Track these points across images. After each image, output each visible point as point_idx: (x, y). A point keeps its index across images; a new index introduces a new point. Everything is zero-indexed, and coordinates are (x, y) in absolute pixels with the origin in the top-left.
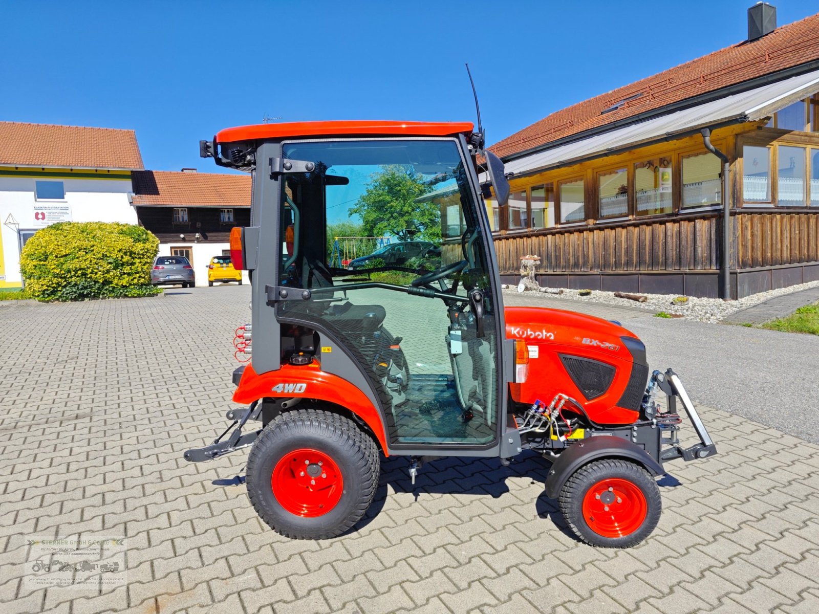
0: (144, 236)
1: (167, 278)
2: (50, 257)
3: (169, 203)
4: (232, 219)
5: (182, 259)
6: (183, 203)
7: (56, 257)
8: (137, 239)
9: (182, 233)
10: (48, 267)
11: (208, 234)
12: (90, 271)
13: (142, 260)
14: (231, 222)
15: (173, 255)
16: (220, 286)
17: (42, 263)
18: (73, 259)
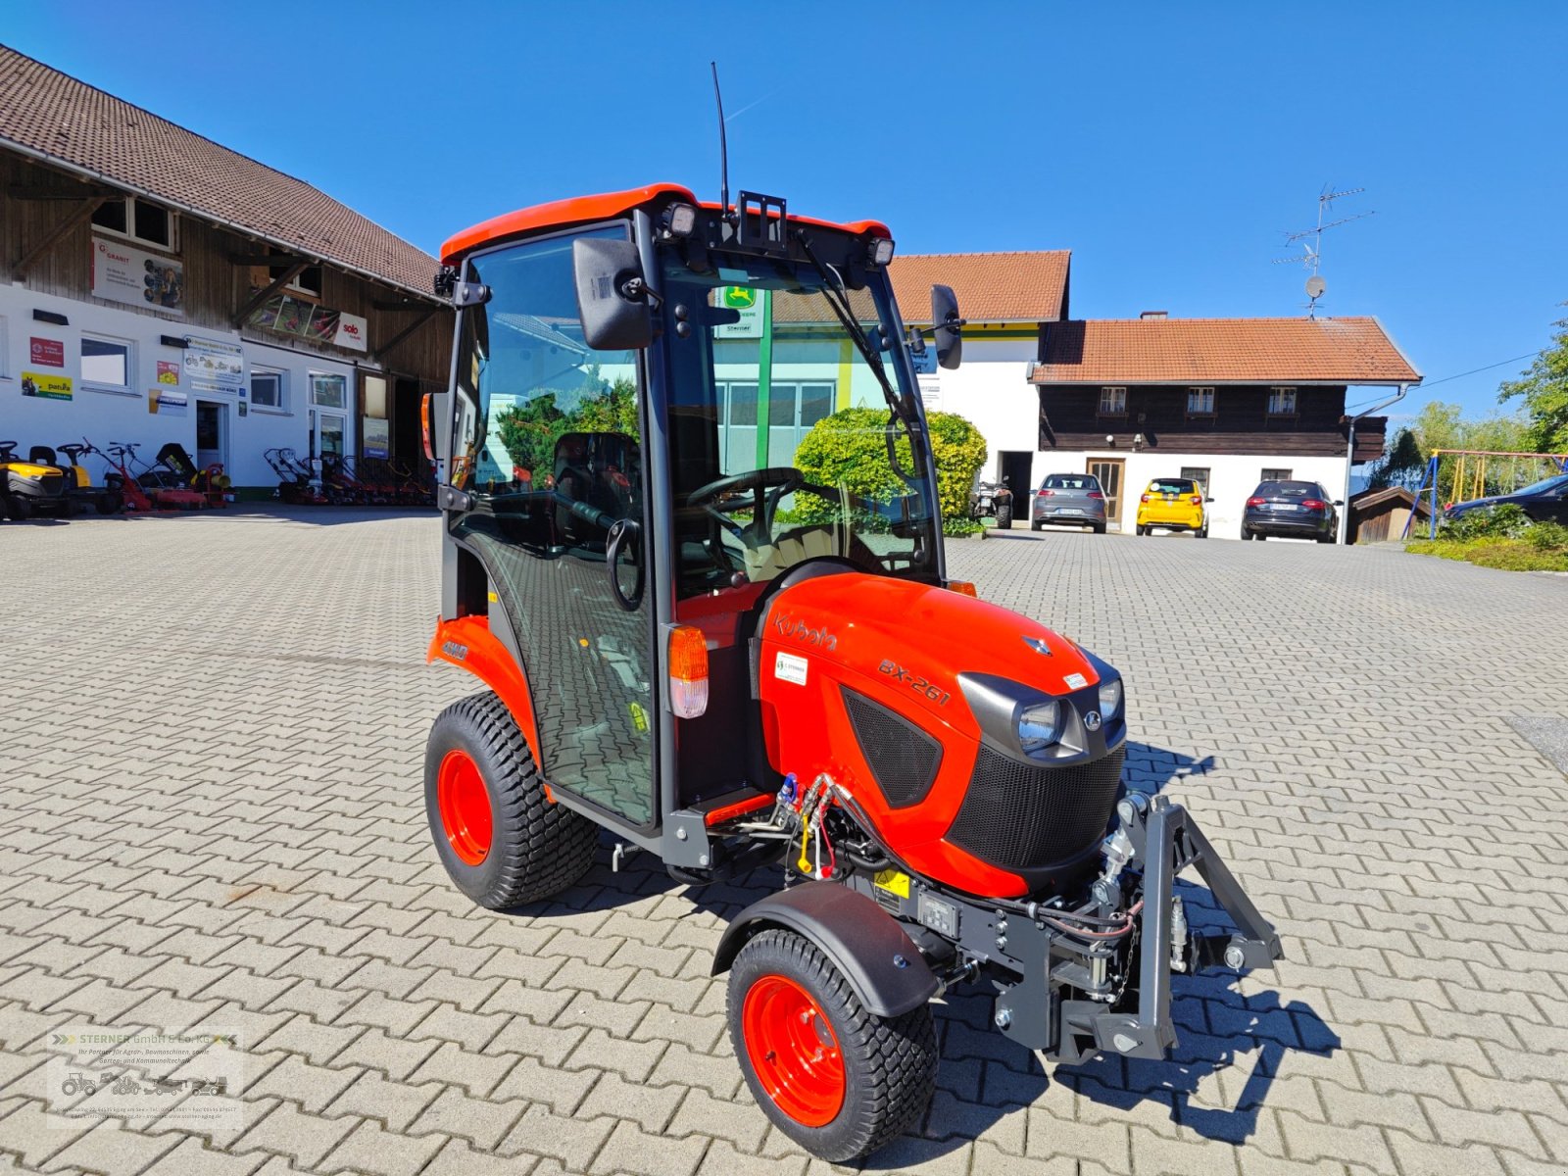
0: (962, 433)
1: (1057, 512)
2: (828, 462)
3: (1093, 378)
4: (1210, 408)
5: (1104, 481)
6: (1117, 378)
7: (834, 461)
8: (950, 438)
9: (1110, 433)
10: (821, 477)
11: (1158, 436)
12: (874, 486)
13: (953, 474)
14: (1209, 414)
15: (1090, 473)
16: (1168, 536)
17: (815, 469)
18: (854, 466)
